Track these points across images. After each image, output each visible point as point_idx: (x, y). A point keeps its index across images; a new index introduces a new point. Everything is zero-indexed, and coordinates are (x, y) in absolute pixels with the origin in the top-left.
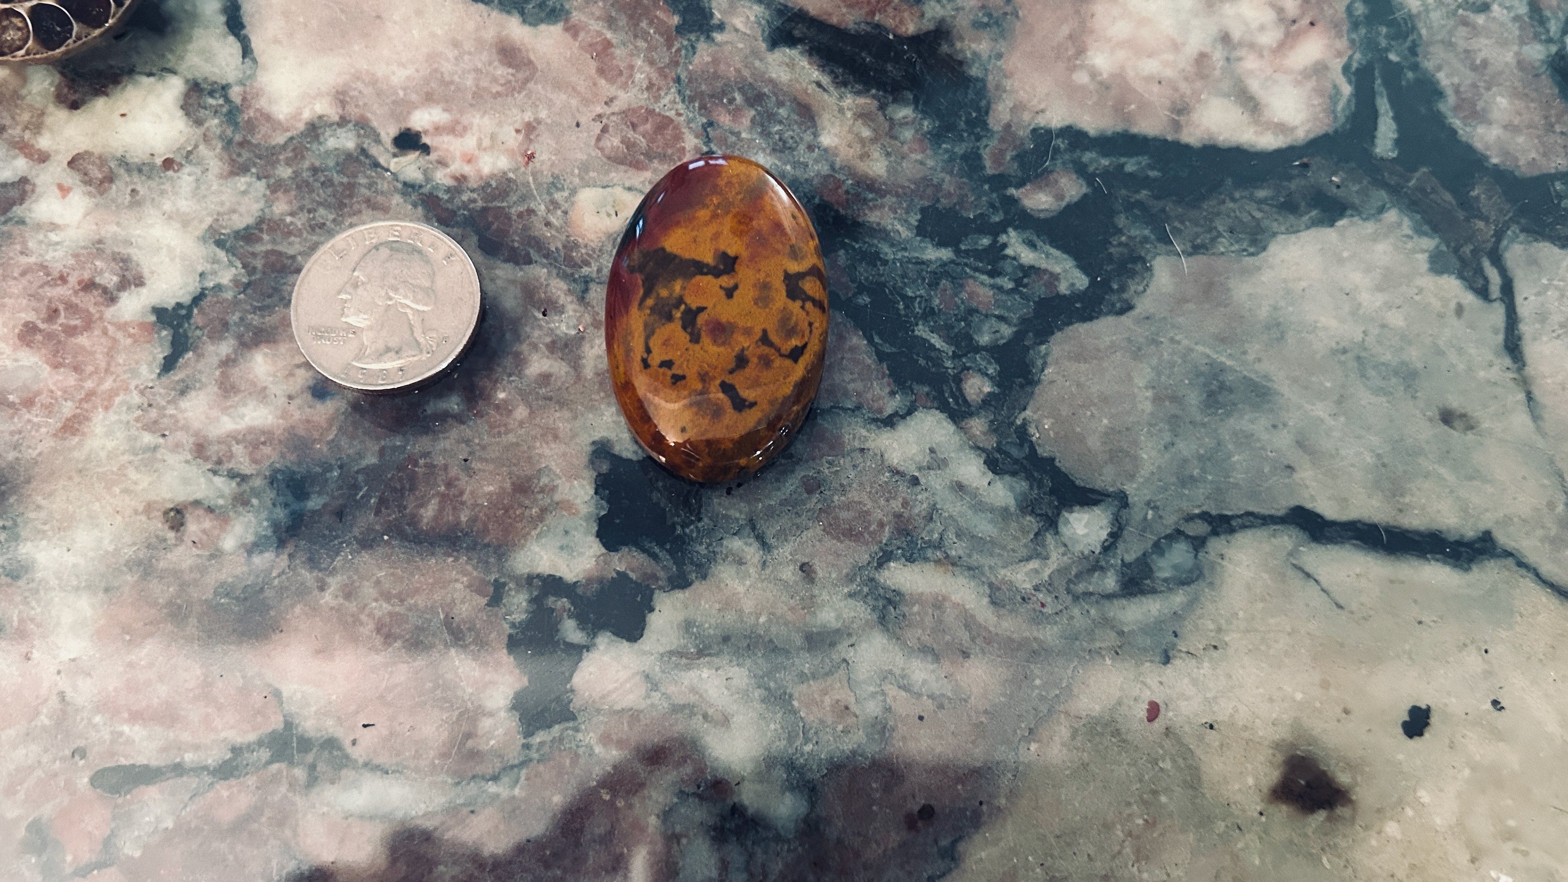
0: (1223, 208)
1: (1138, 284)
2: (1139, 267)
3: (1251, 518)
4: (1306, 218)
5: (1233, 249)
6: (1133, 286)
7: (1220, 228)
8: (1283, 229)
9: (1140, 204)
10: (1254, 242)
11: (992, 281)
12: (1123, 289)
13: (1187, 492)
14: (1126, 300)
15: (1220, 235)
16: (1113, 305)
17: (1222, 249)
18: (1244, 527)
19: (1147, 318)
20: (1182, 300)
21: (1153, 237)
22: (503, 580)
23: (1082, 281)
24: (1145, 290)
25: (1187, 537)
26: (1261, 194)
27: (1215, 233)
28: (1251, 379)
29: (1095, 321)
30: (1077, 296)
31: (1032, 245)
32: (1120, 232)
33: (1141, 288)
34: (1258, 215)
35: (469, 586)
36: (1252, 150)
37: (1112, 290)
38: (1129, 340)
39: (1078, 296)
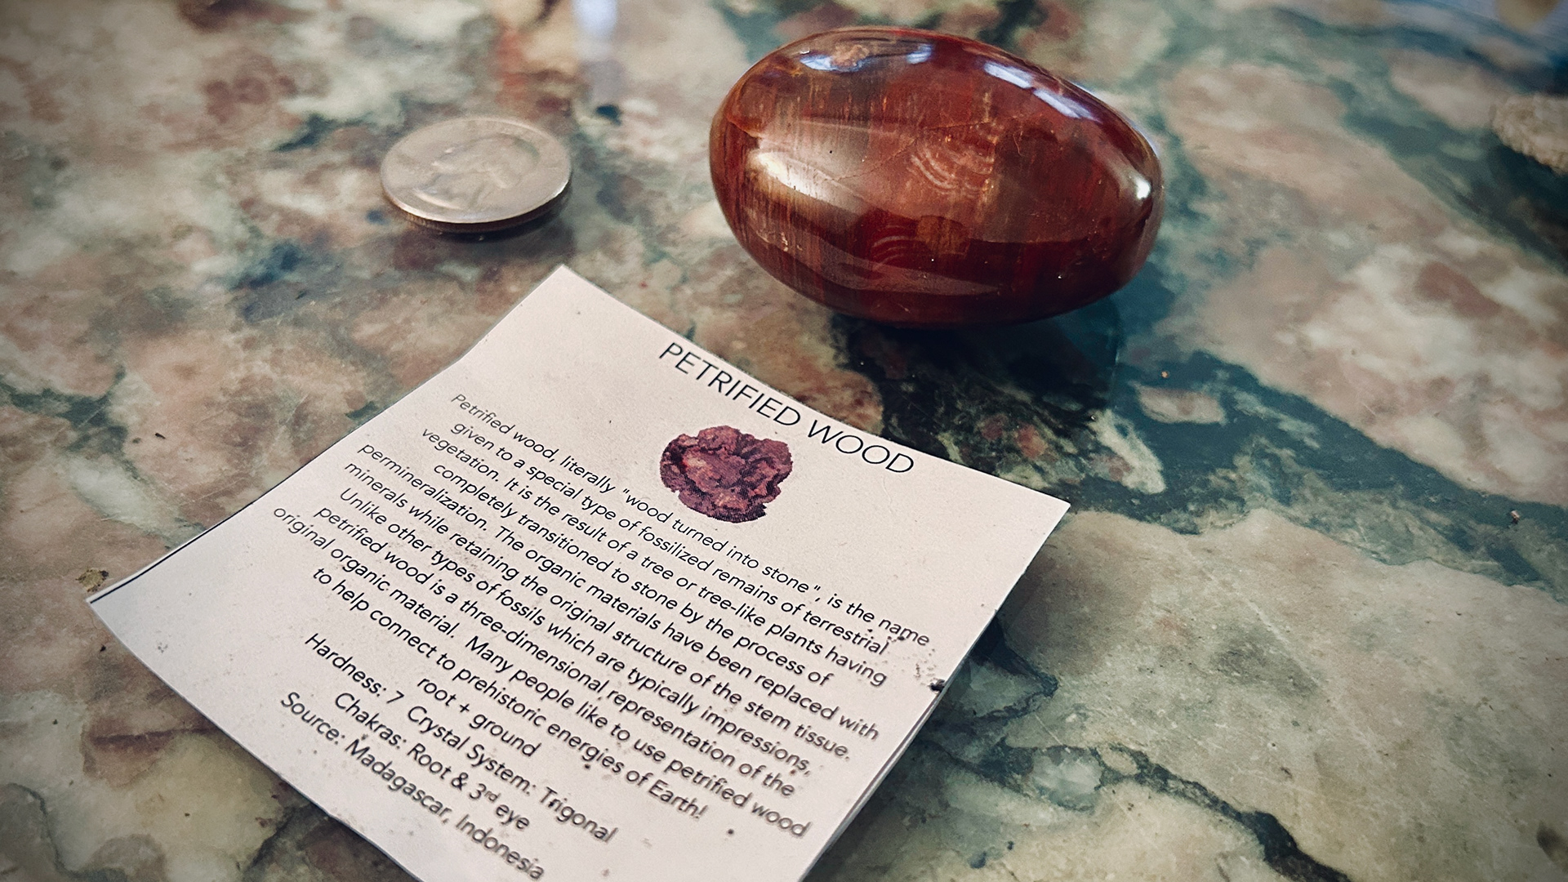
0: (1375, 506)
1: (1220, 519)
2: (1233, 505)
3: (1198, 793)
4: (1477, 563)
5: (1362, 545)
6: (1212, 516)
7: (1359, 521)
8: (1440, 558)
9: (1276, 459)
10: (1394, 550)
11: (1054, 438)
12: (1198, 514)
13: (1134, 723)
14: (1196, 526)
15: (1354, 525)
16: (1177, 521)
17: (1348, 539)
18: (1181, 794)
19: (1209, 551)
20: (1260, 556)
21: (1269, 490)
22: (378, 405)
23: (1156, 484)
24: (1225, 527)
25: (1101, 763)
26: (1433, 516)
27: (1348, 521)
28: (1298, 667)
29: (1143, 524)
30: (1140, 495)
31: (1123, 431)
32: (1234, 468)
33: (1220, 524)
34: (1416, 531)
35: (348, 393)
36: (1449, 476)
37: (1185, 509)
38: (1172, 558)
39: (1142, 494)
